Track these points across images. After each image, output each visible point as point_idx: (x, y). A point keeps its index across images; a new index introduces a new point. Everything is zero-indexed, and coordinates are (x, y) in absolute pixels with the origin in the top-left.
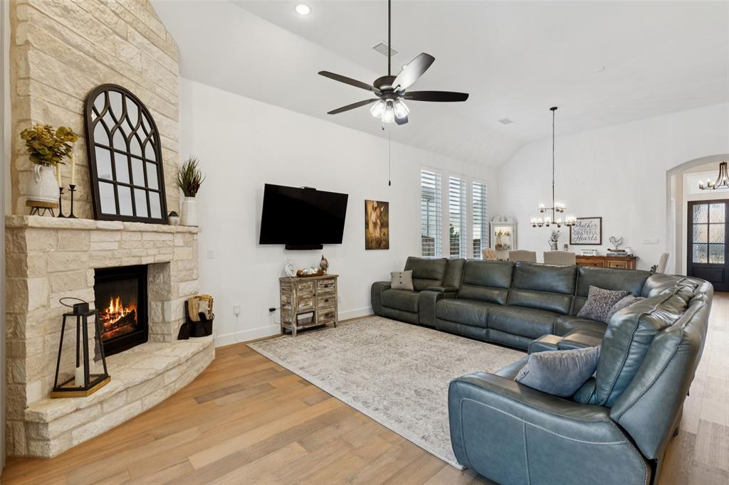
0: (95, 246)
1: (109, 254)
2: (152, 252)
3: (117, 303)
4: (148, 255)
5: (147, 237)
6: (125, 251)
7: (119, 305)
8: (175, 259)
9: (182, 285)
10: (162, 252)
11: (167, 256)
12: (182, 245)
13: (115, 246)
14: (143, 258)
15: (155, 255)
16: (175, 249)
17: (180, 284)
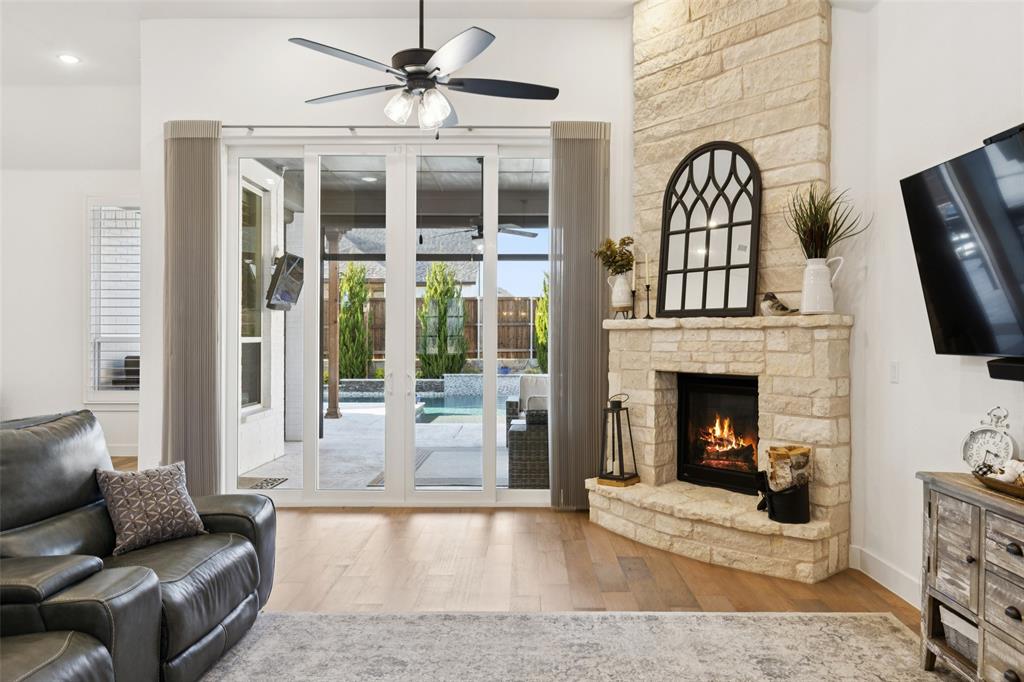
0: (656, 347)
1: (668, 356)
2: (720, 357)
3: (726, 426)
4: (715, 362)
5: (716, 336)
6: (685, 354)
7: (729, 431)
8: (768, 372)
9: (781, 420)
10: (742, 359)
11: (751, 365)
12: (785, 348)
13: (673, 347)
14: (708, 365)
15: (727, 363)
16: (768, 355)
17: (778, 417)
